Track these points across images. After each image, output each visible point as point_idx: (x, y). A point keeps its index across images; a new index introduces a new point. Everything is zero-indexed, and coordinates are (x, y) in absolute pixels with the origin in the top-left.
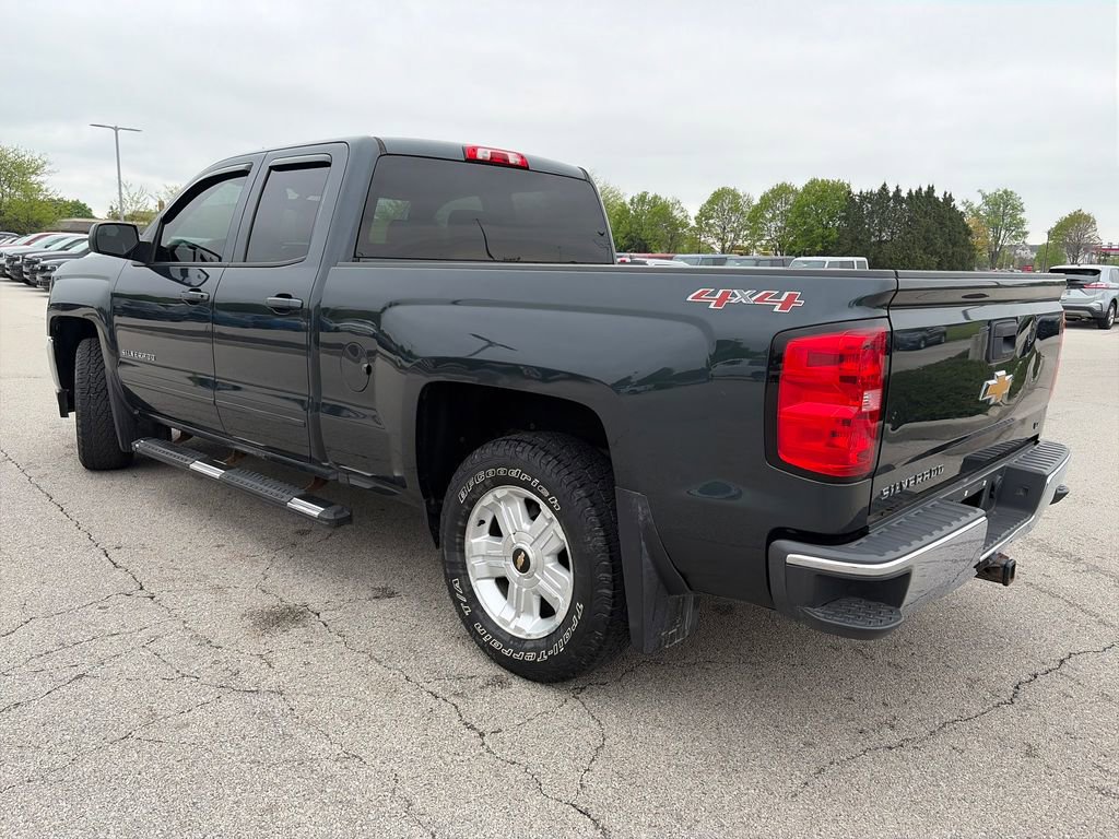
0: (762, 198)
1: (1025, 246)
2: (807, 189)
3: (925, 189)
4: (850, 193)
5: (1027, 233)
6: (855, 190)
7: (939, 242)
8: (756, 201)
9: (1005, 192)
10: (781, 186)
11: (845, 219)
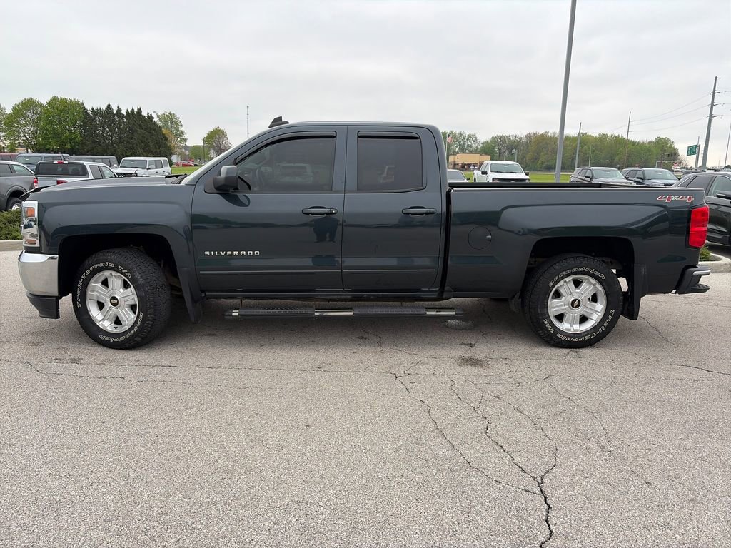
0: (14, 109)
1: (187, 148)
2: (49, 104)
3: (136, 110)
4: (84, 108)
5: (186, 139)
6: (88, 107)
7: (152, 145)
8: (9, 111)
9: (170, 114)
10: (29, 100)
11: (84, 126)
